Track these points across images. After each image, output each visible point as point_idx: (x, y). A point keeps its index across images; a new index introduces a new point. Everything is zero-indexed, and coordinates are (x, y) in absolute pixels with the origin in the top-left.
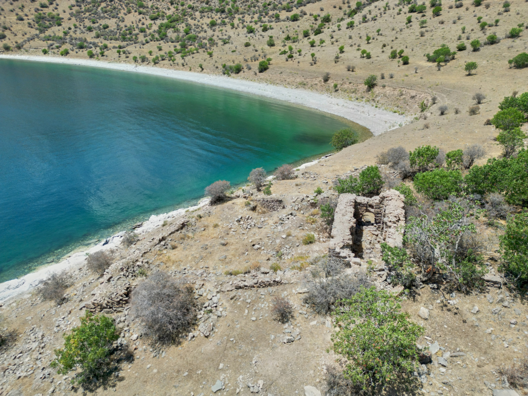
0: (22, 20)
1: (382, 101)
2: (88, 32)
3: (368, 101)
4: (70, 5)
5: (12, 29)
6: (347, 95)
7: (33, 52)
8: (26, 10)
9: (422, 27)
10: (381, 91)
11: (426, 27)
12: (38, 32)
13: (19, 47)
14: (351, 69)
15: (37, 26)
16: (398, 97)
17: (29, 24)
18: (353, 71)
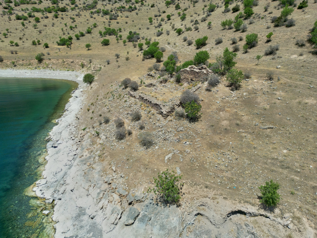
1: (54, 67)
3: (45, 68)
6: (26, 67)
9: (35, 28)
10: (49, 62)
11: (37, 28)
14: (14, 53)
16: (63, 64)
18: (16, 54)
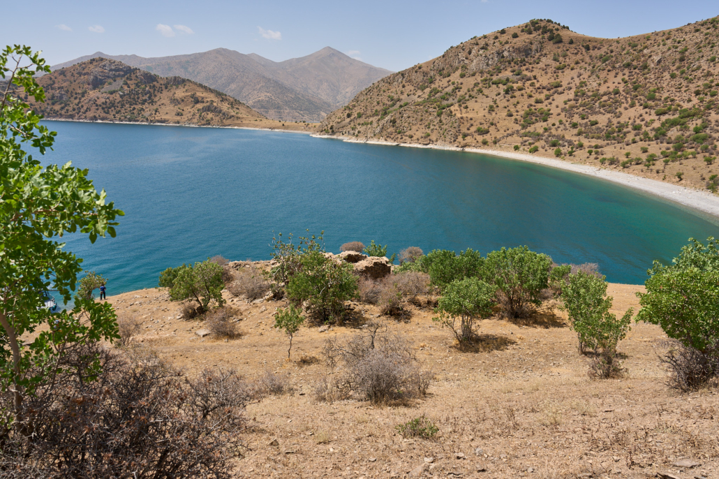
0: (511, 115)
2: (571, 129)
4: (566, 99)
5: (497, 125)
7: (506, 147)
8: (519, 106)
12: (520, 128)
13: (495, 143)
15: (522, 122)
17: (516, 120)
